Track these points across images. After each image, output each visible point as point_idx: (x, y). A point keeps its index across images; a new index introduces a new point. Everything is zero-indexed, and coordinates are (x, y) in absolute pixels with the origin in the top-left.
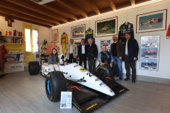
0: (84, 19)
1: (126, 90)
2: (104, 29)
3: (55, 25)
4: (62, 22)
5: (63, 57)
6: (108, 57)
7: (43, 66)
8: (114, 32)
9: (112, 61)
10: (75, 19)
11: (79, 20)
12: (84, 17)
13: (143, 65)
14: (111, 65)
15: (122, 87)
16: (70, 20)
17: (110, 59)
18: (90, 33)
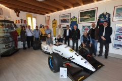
0: (70, 9)
1: (102, 65)
2: (86, 17)
3: (47, 13)
4: (52, 12)
5: (56, 39)
6: (88, 39)
7: (42, 45)
8: (94, 20)
9: (91, 42)
10: (63, 9)
11: (66, 10)
12: (70, 8)
13: (115, 46)
14: (90, 45)
15: (99, 63)
16: (59, 10)
17: (90, 41)
18: (74, 20)
